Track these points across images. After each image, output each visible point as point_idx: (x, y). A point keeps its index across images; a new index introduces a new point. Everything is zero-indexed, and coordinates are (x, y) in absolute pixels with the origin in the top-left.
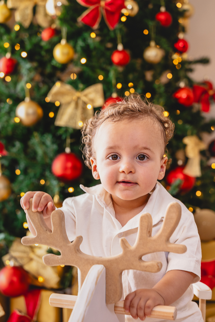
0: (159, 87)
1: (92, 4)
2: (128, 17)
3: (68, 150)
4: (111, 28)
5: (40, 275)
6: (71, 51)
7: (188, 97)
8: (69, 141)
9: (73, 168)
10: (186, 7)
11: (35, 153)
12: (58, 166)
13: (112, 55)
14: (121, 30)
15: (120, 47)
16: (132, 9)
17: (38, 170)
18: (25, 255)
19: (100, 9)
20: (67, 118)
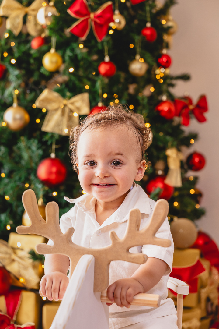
0: (143, 99)
1: (82, 15)
2: (115, 30)
3: (53, 156)
4: (99, 40)
5: (21, 276)
6: (60, 60)
7: (170, 110)
8: (54, 147)
9: (58, 173)
10: (170, 24)
11: (21, 157)
12: (43, 171)
13: (99, 66)
14: (108, 42)
15: (107, 59)
16: (120, 23)
17: (23, 174)
18: (7, 256)
19: (89, 21)
20: (54, 124)
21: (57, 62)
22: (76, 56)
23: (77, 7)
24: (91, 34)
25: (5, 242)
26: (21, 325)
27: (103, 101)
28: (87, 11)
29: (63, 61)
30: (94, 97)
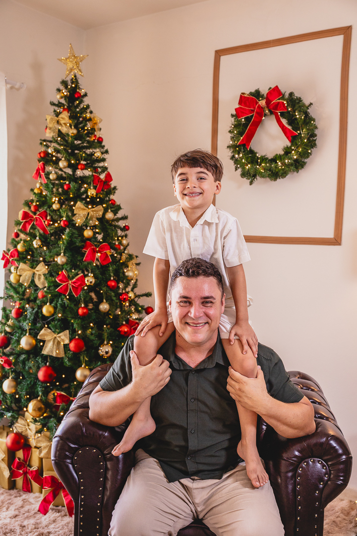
1: (64, 282)
2: (88, 286)
4: (76, 296)
6: (53, 310)
13: (78, 309)
14: (83, 295)
15: (82, 306)
16: (91, 282)
18: (24, 427)
19: (69, 284)
20: (49, 349)
21: (50, 312)
22: (64, 303)
23: (60, 278)
24: (71, 292)
25: (23, 417)
26: (31, 467)
27: (79, 335)
28: (65, 279)
29: (55, 308)
30: (73, 332)
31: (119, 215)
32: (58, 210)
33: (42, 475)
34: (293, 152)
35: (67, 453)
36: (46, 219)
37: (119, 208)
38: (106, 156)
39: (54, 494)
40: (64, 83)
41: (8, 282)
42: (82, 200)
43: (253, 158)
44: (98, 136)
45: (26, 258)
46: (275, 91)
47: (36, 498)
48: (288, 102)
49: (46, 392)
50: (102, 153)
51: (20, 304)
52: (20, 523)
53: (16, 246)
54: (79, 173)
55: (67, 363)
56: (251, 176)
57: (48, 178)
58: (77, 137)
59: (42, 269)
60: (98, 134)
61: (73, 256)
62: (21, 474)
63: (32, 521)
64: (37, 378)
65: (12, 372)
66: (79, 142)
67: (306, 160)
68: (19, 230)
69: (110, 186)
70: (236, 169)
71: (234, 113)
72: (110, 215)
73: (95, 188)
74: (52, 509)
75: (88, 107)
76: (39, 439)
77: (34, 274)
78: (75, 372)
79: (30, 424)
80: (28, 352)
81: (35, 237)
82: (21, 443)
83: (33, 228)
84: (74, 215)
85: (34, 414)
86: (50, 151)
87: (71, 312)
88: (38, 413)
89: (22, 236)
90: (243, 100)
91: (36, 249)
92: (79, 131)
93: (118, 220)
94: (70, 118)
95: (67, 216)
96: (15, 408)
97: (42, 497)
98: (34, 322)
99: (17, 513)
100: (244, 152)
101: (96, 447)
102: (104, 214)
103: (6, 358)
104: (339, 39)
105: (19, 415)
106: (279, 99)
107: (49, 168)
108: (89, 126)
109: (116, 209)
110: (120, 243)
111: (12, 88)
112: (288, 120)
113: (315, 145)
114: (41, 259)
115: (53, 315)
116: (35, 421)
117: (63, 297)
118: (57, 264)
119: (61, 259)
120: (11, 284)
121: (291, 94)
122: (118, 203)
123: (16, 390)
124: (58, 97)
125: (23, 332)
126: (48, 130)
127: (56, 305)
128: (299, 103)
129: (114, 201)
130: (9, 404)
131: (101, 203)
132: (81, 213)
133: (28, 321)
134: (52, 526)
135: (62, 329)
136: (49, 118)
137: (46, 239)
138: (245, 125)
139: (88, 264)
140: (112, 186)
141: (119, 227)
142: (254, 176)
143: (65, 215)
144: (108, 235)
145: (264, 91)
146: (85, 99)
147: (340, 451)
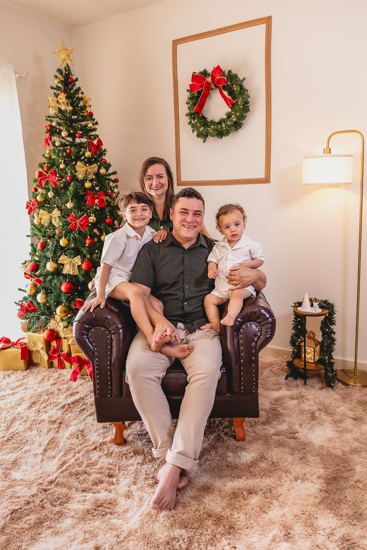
2: (91, 223)
13: (86, 240)
16: (94, 220)
18: (55, 325)
19: (77, 223)
20: (67, 270)
22: (75, 236)
24: (79, 228)
26: (62, 352)
27: (88, 258)
28: (75, 219)
29: (69, 241)
30: (84, 257)
31: (110, 171)
32: (64, 169)
33: (71, 356)
34: (233, 116)
35: (84, 332)
36: (56, 176)
37: (109, 165)
38: (96, 126)
39: (81, 368)
40: (59, 71)
41: (33, 224)
42: (82, 161)
43: (205, 122)
44: (89, 111)
45: (44, 206)
46: (218, 70)
47: (67, 372)
48: (227, 78)
49: (69, 300)
50: (94, 124)
51: (43, 240)
52: (57, 388)
53: (36, 198)
54: (78, 140)
55: (81, 279)
56: (204, 136)
57: (54, 145)
58: (74, 112)
59: (56, 213)
60: (88, 110)
61: (78, 202)
62: (56, 357)
63: (66, 386)
64: (61, 291)
65: (43, 288)
66: (76, 117)
67: (242, 122)
68: (37, 185)
69: (101, 149)
70: (193, 132)
71: (189, 88)
72: (103, 171)
73: (90, 151)
74: (80, 378)
75: (79, 89)
76: (67, 332)
77: (51, 217)
78: (87, 285)
79: (59, 322)
80: (53, 274)
81: (49, 190)
82: (54, 336)
83: (47, 183)
84: (76, 172)
85: (61, 315)
86: (54, 124)
87: (80, 243)
88: (64, 314)
89: (40, 190)
90: (195, 77)
91: (51, 199)
92: (74, 108)
93: (110, 175)
94: (67, 98)
95: (71, 173)
96: (48, 313)
97: (72, 370)
98: (55, 252)
99: (55, 382)
100: (198, 118)
101: (103, 326)
102: (98, 170)
103: (37, 278)
104: (263, 27)
105: (50, 317)
106: (221, 76)
107: (55, 138)
108: (81, 104)
109: (108, 166)
110: (113, 191)
111: (20, 77)
112: (229, 92)
113: (249, 109)
114: (55, 206)
115: (68, 246)
116: (63, 320)
117: (74, 232)
118: (68, 209)
119: (70, 205)
120: (35, 226)
121: (230, 72)
122: (108, 161)
123: (47, 300)
124: (56, 82)
125: (48, 259)
126: (51, 108)
127: (70, 238)
128: (235, 78)
129: (106, 160)
130: (43, 310)
131: (96, 162)
132: (81, 170)
133: (50, 251)
134: (80, 388)
135: (75, 256)
136: (50, 98)
137: (58, 191)
138: (198, 97)
139: (90, 207)
140: (103, 149)
141: (110, 180)
142: (206, 136)
143: (69, 172)
144: (103, 186)
145: (210, 70)
146: (77, 83)
147: (268, 316)
